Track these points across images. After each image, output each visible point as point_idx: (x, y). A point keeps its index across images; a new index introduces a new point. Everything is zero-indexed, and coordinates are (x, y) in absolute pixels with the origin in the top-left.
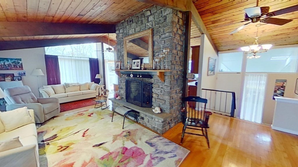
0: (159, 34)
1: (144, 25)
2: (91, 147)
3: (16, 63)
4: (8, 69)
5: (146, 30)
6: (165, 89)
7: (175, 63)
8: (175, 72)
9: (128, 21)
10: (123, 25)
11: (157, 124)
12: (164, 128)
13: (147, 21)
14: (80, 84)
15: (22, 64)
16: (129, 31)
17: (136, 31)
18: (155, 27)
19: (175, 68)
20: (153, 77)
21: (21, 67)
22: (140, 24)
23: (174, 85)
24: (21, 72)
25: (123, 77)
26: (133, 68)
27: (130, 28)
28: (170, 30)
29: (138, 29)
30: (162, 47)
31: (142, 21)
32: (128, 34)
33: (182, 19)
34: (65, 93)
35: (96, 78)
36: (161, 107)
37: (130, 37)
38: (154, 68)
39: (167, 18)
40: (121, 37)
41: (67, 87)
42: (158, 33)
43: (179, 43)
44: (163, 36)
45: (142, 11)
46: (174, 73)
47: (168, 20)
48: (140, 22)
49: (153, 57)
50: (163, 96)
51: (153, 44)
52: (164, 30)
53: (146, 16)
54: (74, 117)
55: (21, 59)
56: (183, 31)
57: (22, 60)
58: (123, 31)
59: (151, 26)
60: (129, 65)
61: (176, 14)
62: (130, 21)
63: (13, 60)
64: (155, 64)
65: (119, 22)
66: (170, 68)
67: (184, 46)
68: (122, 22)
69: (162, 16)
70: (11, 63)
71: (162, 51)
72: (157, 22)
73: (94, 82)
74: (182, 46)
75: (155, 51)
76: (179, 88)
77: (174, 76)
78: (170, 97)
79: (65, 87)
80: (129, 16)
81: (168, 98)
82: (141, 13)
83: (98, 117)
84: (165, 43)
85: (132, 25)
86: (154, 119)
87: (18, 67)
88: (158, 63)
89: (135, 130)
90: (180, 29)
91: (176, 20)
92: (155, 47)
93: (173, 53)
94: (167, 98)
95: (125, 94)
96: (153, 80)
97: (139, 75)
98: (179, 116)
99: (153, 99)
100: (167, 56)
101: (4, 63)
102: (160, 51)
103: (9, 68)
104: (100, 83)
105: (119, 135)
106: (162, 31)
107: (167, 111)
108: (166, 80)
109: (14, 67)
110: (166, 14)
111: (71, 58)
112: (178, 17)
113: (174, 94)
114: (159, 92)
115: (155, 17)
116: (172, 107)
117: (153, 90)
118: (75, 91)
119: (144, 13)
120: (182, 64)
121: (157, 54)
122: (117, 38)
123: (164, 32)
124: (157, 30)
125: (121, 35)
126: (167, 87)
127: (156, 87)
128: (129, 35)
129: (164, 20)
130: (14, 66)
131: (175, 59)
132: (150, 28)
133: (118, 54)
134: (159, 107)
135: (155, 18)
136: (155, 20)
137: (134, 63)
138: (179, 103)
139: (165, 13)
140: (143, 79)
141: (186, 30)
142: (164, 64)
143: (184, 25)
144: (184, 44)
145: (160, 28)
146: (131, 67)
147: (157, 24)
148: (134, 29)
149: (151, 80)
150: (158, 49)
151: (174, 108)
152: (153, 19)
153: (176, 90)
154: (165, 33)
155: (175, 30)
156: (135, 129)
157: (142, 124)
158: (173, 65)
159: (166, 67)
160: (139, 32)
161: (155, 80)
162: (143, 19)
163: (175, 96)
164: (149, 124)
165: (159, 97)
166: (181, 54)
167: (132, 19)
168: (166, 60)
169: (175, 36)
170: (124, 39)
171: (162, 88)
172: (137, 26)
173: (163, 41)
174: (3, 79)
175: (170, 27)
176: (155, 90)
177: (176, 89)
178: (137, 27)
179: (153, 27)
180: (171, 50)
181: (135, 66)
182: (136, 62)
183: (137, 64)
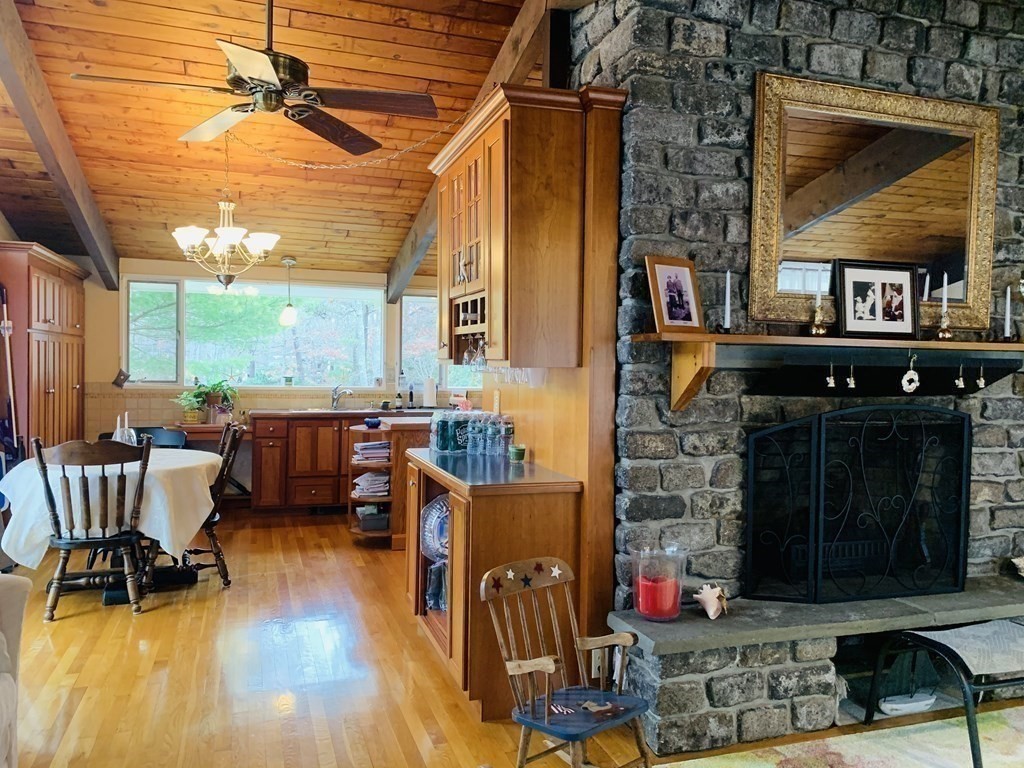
1: (940, 65)
13: (958, 52)
16: (810, 42)
17: (875, 74)
22: (911, 45)
26: (852, 325)
32: (796, 59)
38: (1008, 333)
48: (911, 31)
53: (948, 17)
59: (976, 93)
60: (819, 303)
85: (840, 19)
96: (973, 401)
117: (976, 466)
127: (992, 440)
132: (969, 97)
135: (1002, 61)
137: (862, 289)
146: (833, 317)
147: (1008, 98)
148: (857, 55)
161: (990, 405)
176: (988, 461)
181: (873, 311)
182: (873, 284)
183: (889, 298)
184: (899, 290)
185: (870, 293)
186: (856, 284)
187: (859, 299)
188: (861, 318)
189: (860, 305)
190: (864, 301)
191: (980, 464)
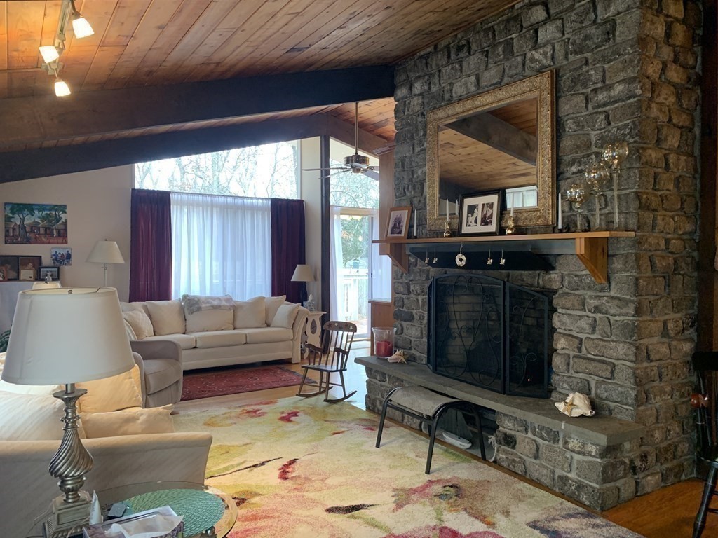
0: (584, 91)
1: (520, 59)
2: (319, 512)
3: (50, 222)
4: (28, 241)
5: (526, 77)
6: (613, 311)
7: (655, 202)
8: (656, 240)
9: (448, 47)
10: (427, 64)
11: (575, 461)
12: (612, 484)
13: (531, 44)
14: (235, 302)
15: (65, 224)
16: (451, 84)
17: (483, 84)
18: (565, 62)
19: (654, 225)
20: (557, 265)
21: (63, 235)
22: (502, 57)
23: (652, 298)
24: (60, 249)
25: (416, 269)
26: (465, 230)
27: (458, 73)
28: (633, 72)
29: (490, 76)
30: (594, 139)
31: (509, 44)
32: (447, 96)
33: (684, 21)
34: (184, 334)
35: (292, 280)
36: (593, 395)
37: (458, 108)
38: (560, 227)
39: (619, 29)
40: (417, 108)
41: (192, 312)
42: (578, 87)
43: (675, 121)
44: (601, 97)
45: (513, 7)
46: (650, 244)
47: (623, 33)
48: (500, 49)
49: (558, 180)
50: (604, 347)
51: (558, 130)
52: (604, 72)
53: (524, 25)
54: (230, 417)
55: (65, 206)
56: (694, 67)
57: (68, 210)
58: (426, 88)
59: (548, 62)
60: (448, 220)
61: (656, 7)
62: (460, 49)
63: (44, 210)
64: (567, 209)
65: (410, 54)
66: (632, 222)
67: (697, 131)
68: (422, 53)
69: (595, 22)
70: (39, 220)
71: (598, 155)
72: (572, 44)
73: (284, 297)
74: (691, 130)
75: (567, 158)
76: (679, 315)
77: (651, 259)
78: (637, 348)
79: (186, 312)
80: (454, 31)
81: (625, 354)
82: (505, 17)
83: (319, 427)
84: (609, 124)
85: (465, 64)
86: (561, 442)
87: (55, 233)
88: (577, 205)
89: (479, 482)
90: (675, 61)
91: (660, 30)
92: (566, 143)
93: (647, 162)
94: (620, 351)
95: (425, 340)
96: (554, 275)
97: (496, 257)
98: (684, 447)
99: (557, 361)
100: (619, 176)
101: (23, 220)
102: (589, 155)
103: (32, 236)
104: (306, 300)
105: (414, 491)
106: (595, 75)
107: (625, 412)
108: (616, 277)
109: (46, 233)
110: (612, 11)
111: (212, 201)
112: (667, 16)
113: (655, 340)
114: (586, 326)
115: (568, 24)
116: (647, 399)
117: (556, 321)
118: (217, 330)
119: (519, 15)
120: (689, 209)
121: (574, 169)
122: (401, 115)
123: (603, 81)
124: (576, 74)
125: (416, 101)
126: (620, 303)
127: (569, 305)
128: (450, 102)
129: (606, 37)
130: (46, 229)
131: (655, 185)
132: (543, 67)
133: (398, 180)
134: (586, 391)
135: (567, 30)
136: (567, 36)
137: (472, 209)
138: (683, 385)
139: (606, 9)
140: (508, 276)
141: (703, 63)
142: (607, 210)
143: (694, 42)
144: (698, 124)
145: (585, 69)
146: (455, 226)
147: (575, 52)
148: (473, 79)
149: (547, 277)
150: (579, 147)
151: (658, 402)
152: (558, 35)
153: (665, 323)
154: (607, 82)
155: (653, 70)
156: (477, 478)
157: (505, 464)
158: (648, 209)
159: (617, 219)
160: (498, 85)
161: (566, 279)
162: (513, 36)
163: (659, 347)
164: (541, 465)
165: (584, 349)
166: (682, 164)
167: (468, 42)
168: (615, 193)
169: (653, 92)
170: (432, 119)
171: (597, 309)
172: (487, 66)
173: (602, 117)
174: (13, 274)
175: (631, 61)
176: (566, 319)
177: (666, 317)
178: (487, 68)
179: (558, 65)
180: (637, 152)
181: (476, 222)
182: (477, 205)
183: (485, 212)
184: (491, 206)
185: (476, 211)
186: (469, 206)
187: (470, 215)
188: (470, 226)
189: (470, 219)
190: (472, 215)
191: (560, 321)
